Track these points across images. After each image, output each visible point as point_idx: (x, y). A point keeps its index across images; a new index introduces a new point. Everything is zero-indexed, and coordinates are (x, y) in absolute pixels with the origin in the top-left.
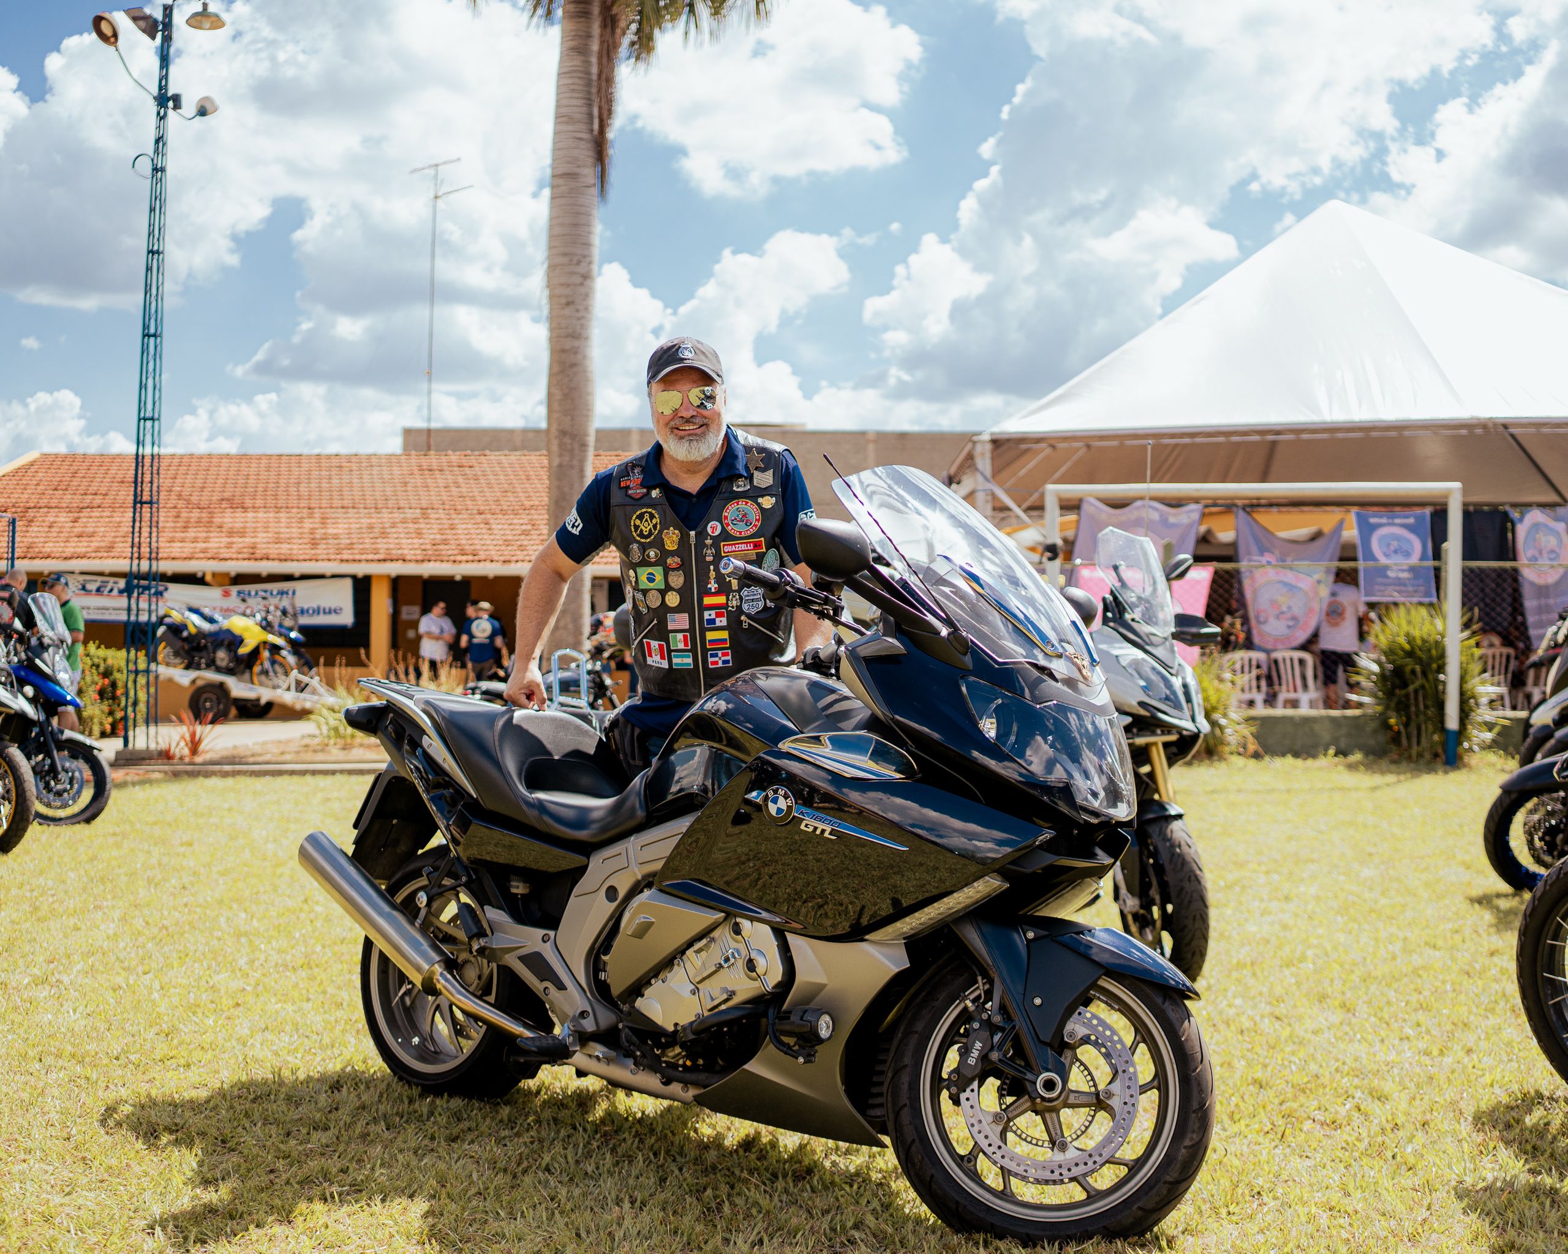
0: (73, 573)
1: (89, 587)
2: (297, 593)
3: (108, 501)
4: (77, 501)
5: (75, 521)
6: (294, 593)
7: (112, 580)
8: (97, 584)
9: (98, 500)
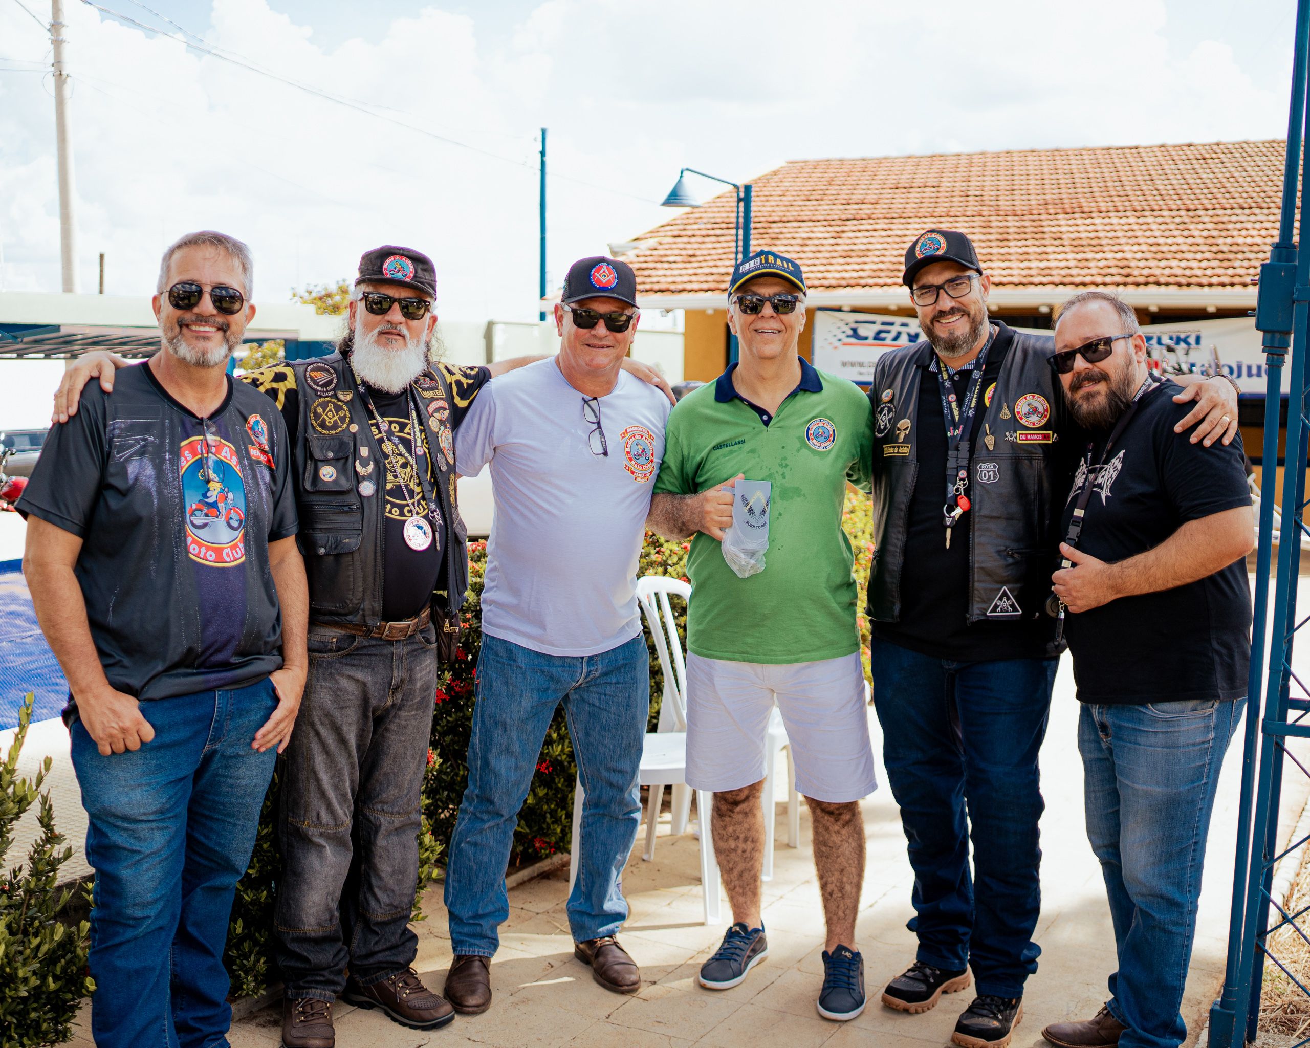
0: (839, 309)
1: (862, 331)
2: (1202, 341)
3: (880, 210)
4: (837, 212)
5: (838, 235)
6: (1198, 340)
7: (899, 320)
8: (877, 327)
9: (866, 209)
